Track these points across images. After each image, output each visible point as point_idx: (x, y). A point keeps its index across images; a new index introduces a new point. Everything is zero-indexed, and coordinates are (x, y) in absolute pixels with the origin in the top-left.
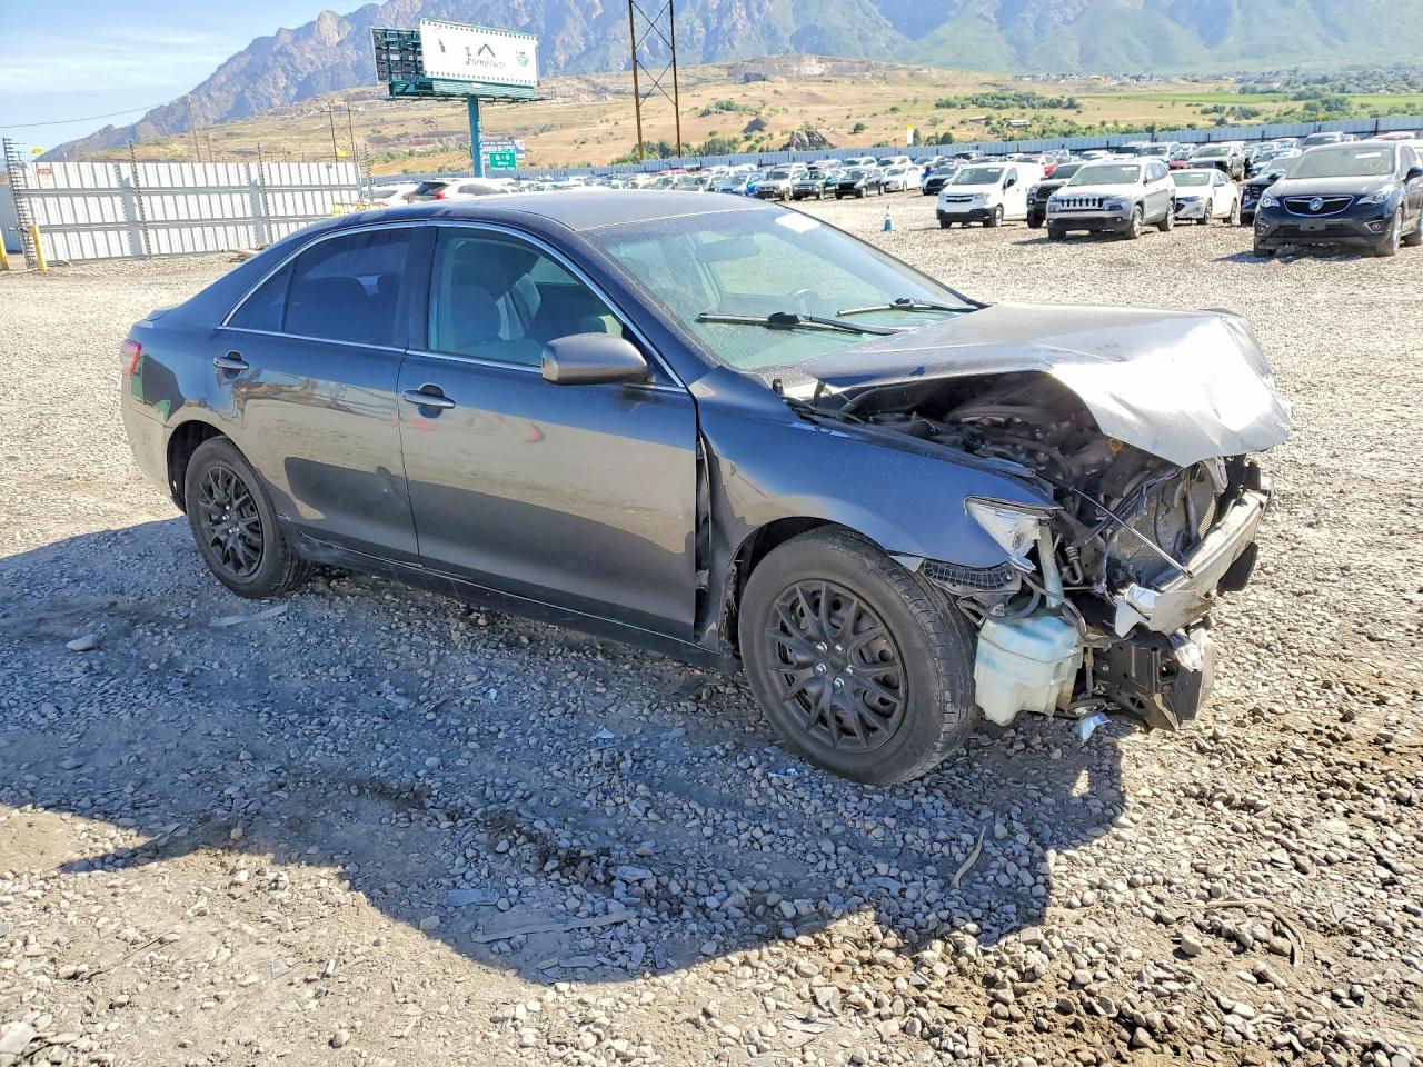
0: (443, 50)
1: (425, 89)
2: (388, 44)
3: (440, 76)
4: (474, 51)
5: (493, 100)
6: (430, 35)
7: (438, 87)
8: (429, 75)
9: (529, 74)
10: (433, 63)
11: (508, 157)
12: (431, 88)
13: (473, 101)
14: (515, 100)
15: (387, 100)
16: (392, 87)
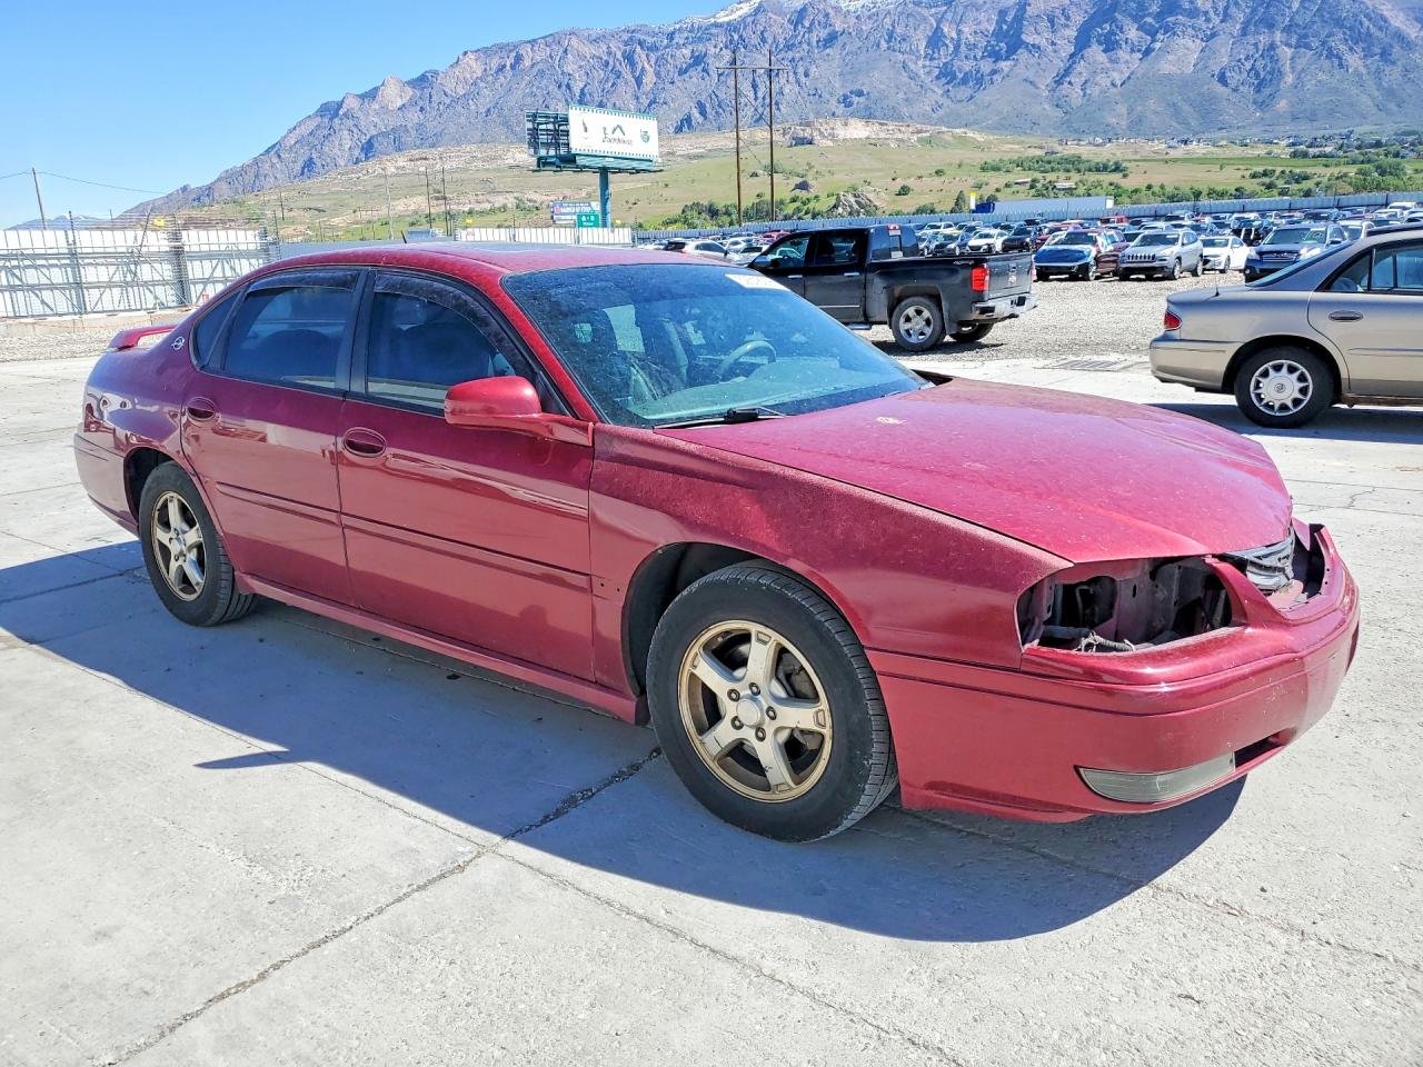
0: (586, 130)
1: (569, 161)
2: (539, 124)
3: (582, 152)
4: (609, 131)
5: (620, 171)
6: (577, 117)
7: (580, 161)
8: (573, 152)
9: (652, 149)
10: (578, 142)
11: (592, 218)
12: (575, 161)
13: (604, 172)
14: (638, 172)
15: (534, 171)
16: (539, 159)
